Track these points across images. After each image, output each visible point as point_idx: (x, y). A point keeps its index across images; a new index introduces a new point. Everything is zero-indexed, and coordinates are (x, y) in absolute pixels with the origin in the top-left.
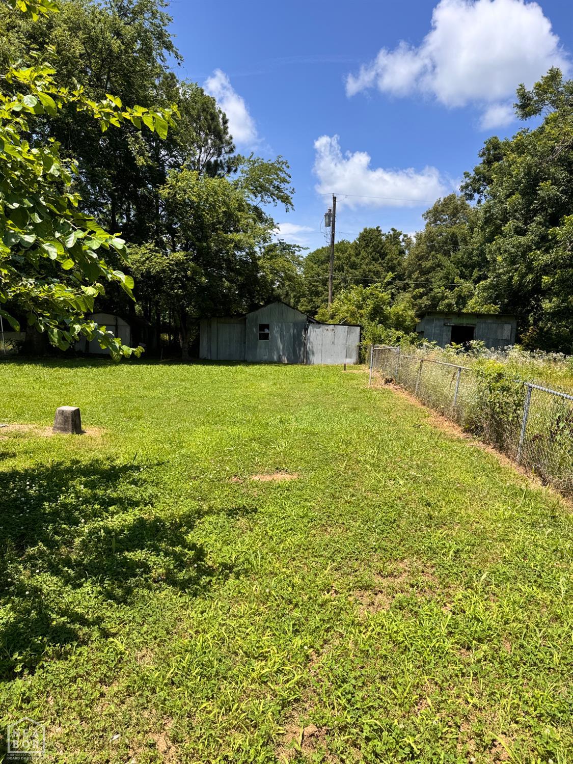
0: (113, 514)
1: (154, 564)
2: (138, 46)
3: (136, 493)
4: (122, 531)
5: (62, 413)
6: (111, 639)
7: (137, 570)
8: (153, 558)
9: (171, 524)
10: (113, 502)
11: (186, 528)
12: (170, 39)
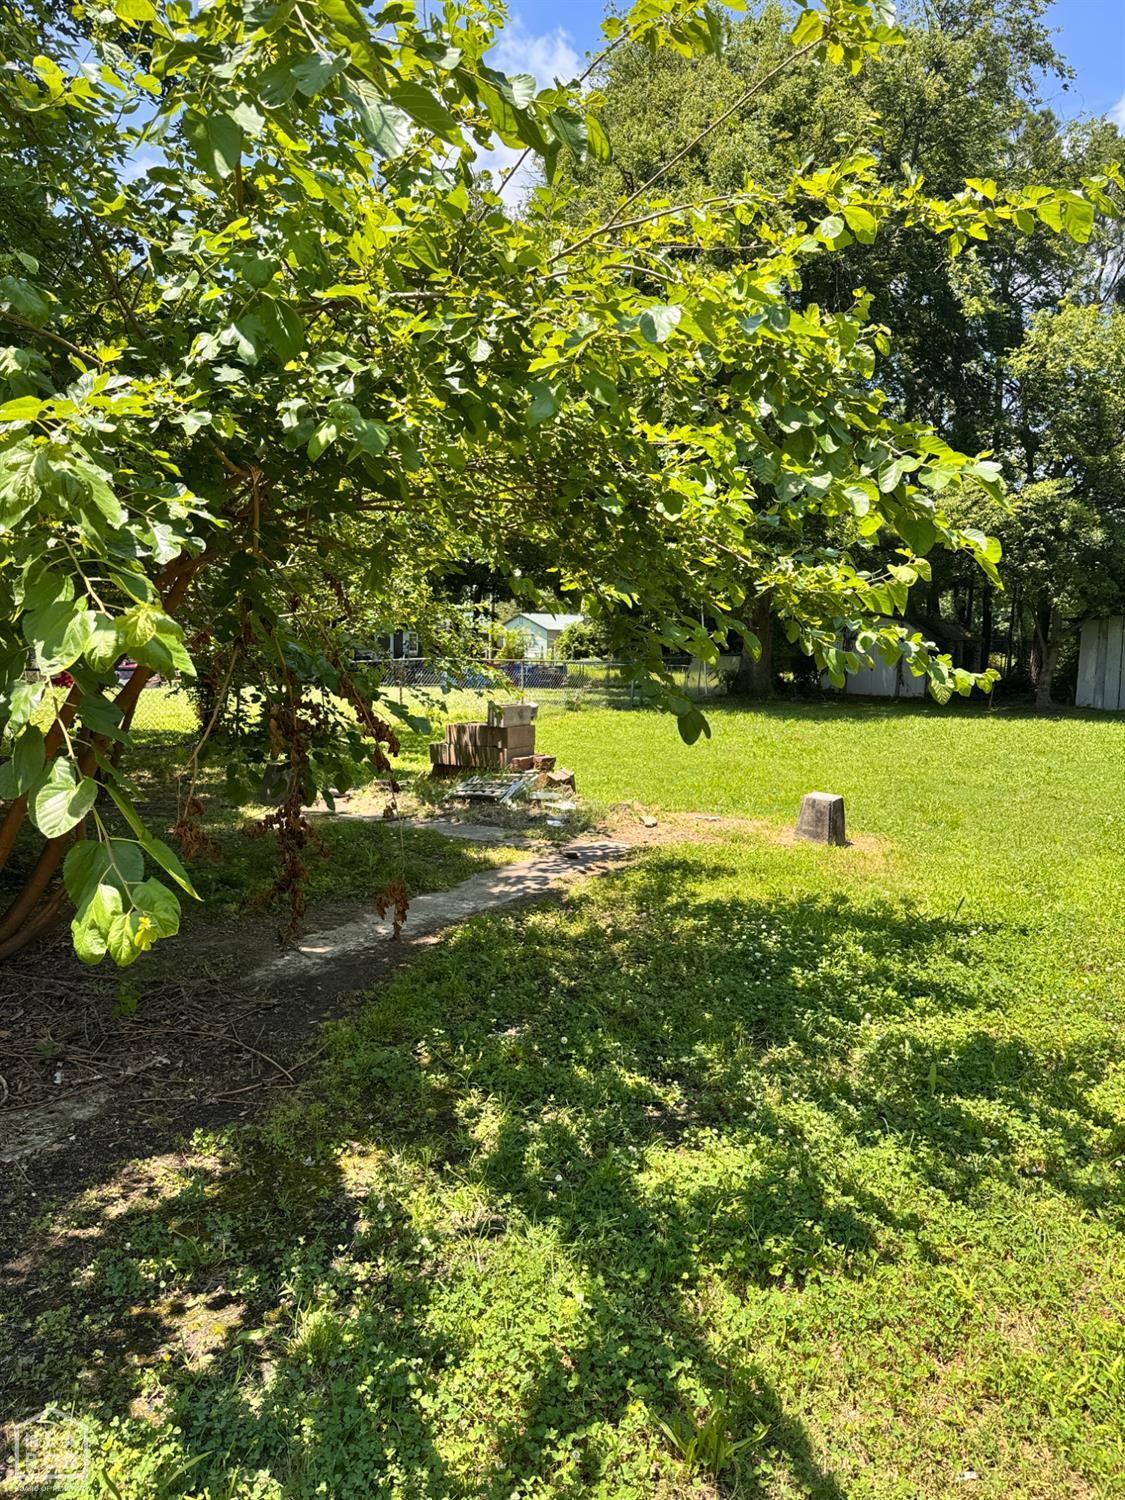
0: (923, 1013)
1: (1021, 1137)
2: (975, 77)
3: (967, 979)
4: (945, 1052)
5: (813, 804)
6: (944, 1269)
7: (985, 1139)
8: (1018, 1123)
9: (1049, 1059)
10: (920, 989)
11: (1083, 1074)
12: (1048, 40)
